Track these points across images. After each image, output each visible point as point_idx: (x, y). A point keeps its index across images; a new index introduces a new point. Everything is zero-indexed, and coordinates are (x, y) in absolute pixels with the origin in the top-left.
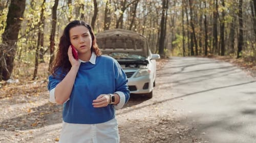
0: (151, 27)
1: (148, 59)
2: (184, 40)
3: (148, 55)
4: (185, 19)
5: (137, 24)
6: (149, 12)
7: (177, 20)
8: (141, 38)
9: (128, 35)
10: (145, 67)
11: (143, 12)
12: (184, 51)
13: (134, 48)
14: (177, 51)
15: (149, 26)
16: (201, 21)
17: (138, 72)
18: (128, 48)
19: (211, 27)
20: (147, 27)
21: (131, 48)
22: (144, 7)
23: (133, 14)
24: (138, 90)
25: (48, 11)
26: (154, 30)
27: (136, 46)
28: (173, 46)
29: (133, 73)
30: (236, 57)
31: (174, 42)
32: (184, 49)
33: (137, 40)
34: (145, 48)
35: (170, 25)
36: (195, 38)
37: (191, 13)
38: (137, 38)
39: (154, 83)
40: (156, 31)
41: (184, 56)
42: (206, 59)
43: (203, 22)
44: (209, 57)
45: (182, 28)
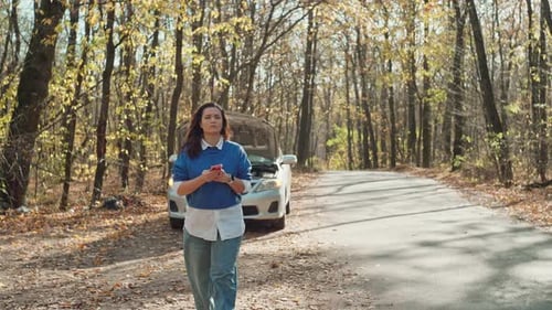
0: (281, 111)
1: (277, 162)
2: (350, 138)
3: (277, 156)
4: (352, 95)
5: (255, 104)
6: (278, 79)
7: (337, 96)
8: (265, 126)
9: (244, 122)
10: (271, 175)
11: (266, 80)
12: (351, 160)
13: (253, 144)
14: (336, 160)
15: (278, 109)
16: (383, 97)
17: (260, 185)
19: (403, 110)
20: (275, 111)
22: (268, 70)
23: (248, 85)
24: (261, 214)
25: (90, 80)
26: (288, 116)
27: (256, 141)
28: (329, 150)
30: (449, 169)
31: (330, 143)
32: (350, 155)
33: (257, 130)
34: (272, 143)
35: (322, 106)
36: (372, 134)
37: (364, 84)
38: (258, 126)
39: (288, 207)
40: (292, 119)
41: (351, 169)
42: (392, 173)
44: (399, 170)
45: (345, 112)
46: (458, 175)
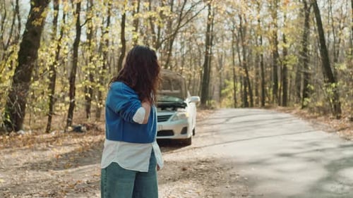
1: (187, 101)
2: (235, 88)
3: (186, 96)
4: (237, 60)
5: (173, 65)
6: (188, 49)
7: (227, 60)
8: (178, 77)
10: (183, 110)
11: (181, 50)
12: (236, 102)
13: (171, 90)
14: (226, 101)
15: (189, 69)
16: (257, 61)
17: (176, 116)
18: (164, 89)
19: (270, 69)
20: (186, 70)
21: (168, 89)
22: (182, 43)
23: (168, 52)
24: (175, 135)
25: (65, 49)
26: (195, 73)
27: (173, 87)
28: (221, 96)
29: (170, 116)
30: (300, 107)
31: (223, 91)
32: (235, 99)
33: (174, 80)
34: (183, 89)
35: (217, 68)
37: (244, 52)
38: (174, 77)
39: (194, 131)
40: (197, 76)
41: (236, 107)
42: (262, 110)
43: (259, 63)
44: (267, 108)
45: (232, 71)
46: (305, 111)
